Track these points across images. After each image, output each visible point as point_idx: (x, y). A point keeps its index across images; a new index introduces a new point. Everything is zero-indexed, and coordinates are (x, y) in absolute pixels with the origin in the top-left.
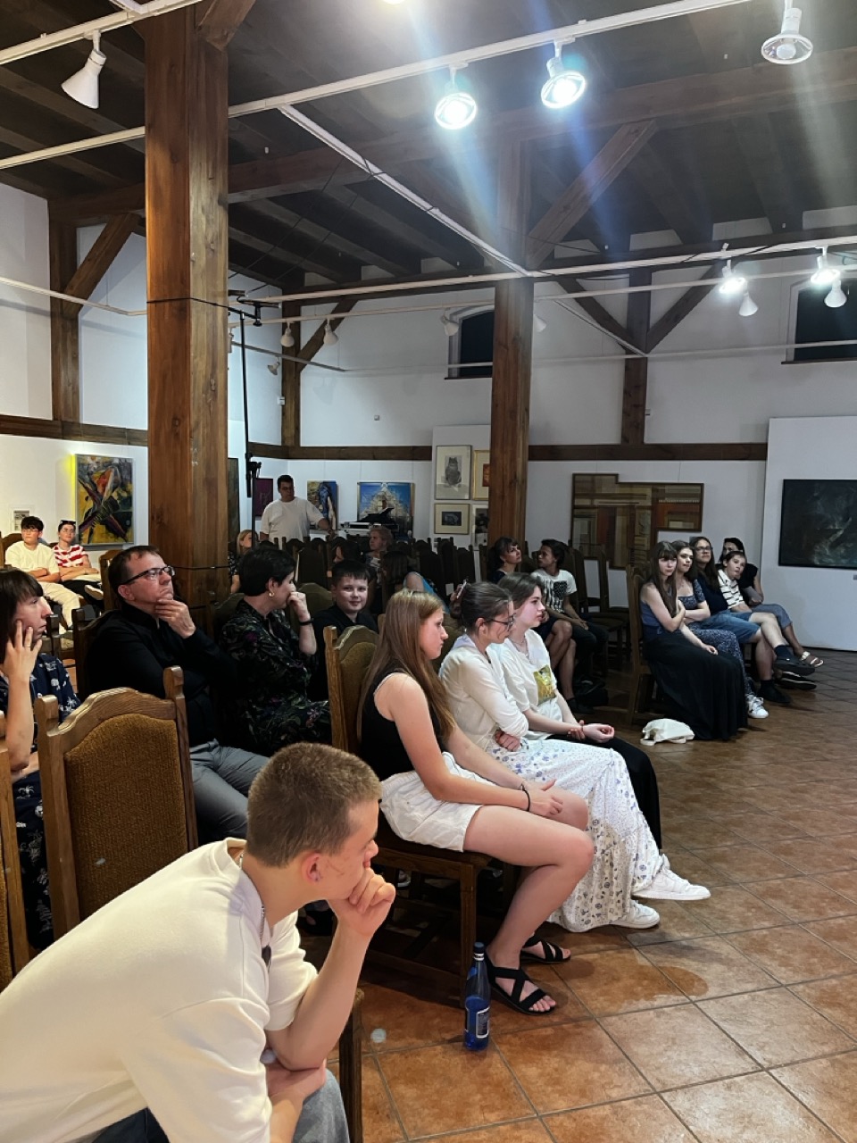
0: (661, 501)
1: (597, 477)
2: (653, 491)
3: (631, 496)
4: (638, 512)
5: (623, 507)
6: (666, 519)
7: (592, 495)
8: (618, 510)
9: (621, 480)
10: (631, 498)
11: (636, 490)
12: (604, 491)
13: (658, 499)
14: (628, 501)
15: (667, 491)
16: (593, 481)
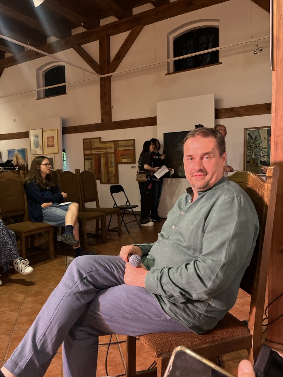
0: (117, 149)
1: (92, 140)
2: (115, 144)
3: (106, 148)
4: (109, 155)
5: (103, 153)
6: (120, 158)
7: (91, 149)
8: (102, 155)
9: (102, 140)
10: (106, 149)
11: (108, 145)
12: (96, 146)
13: (116, 148)
14: (105, 150)
15: (120, 145)
16: (91, 142)
